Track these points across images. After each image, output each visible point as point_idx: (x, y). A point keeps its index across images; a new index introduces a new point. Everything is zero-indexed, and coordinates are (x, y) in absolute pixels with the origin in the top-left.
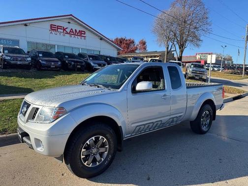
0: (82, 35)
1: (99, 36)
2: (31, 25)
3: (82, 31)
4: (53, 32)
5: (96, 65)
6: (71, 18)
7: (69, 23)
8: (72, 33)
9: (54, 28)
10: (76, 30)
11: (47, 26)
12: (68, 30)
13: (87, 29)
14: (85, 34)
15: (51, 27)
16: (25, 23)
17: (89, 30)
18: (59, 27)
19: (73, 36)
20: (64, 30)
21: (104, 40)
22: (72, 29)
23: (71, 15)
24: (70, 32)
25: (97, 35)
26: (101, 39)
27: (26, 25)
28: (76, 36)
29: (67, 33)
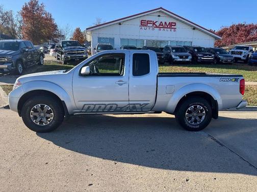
0: (172, 27)
1: (192, 26)
2: (124, 23)
3: (172, 23)
4: (143, 28)
5: (178, 57)
6: (161, 11)
7: (159, 16)
8: (162, 26)
9: (144, 24)
10: (165, 23)
11: (138, 22)
12: (157, 24)
13: (177, 20)
14: (175, 26)
15: (141, 23)
16: (119, 22)
17: (180, 21)
18: (148, 22)
19: (162, 29)
20: (154, 24)
21: (197, 29)
22: (161, 22)
23: (161, 8)
24: (160, 25)
25: (189, 25)
26: (194, 29)
27: (120, 24)
28: (165, 29)
29: (157, 27)
